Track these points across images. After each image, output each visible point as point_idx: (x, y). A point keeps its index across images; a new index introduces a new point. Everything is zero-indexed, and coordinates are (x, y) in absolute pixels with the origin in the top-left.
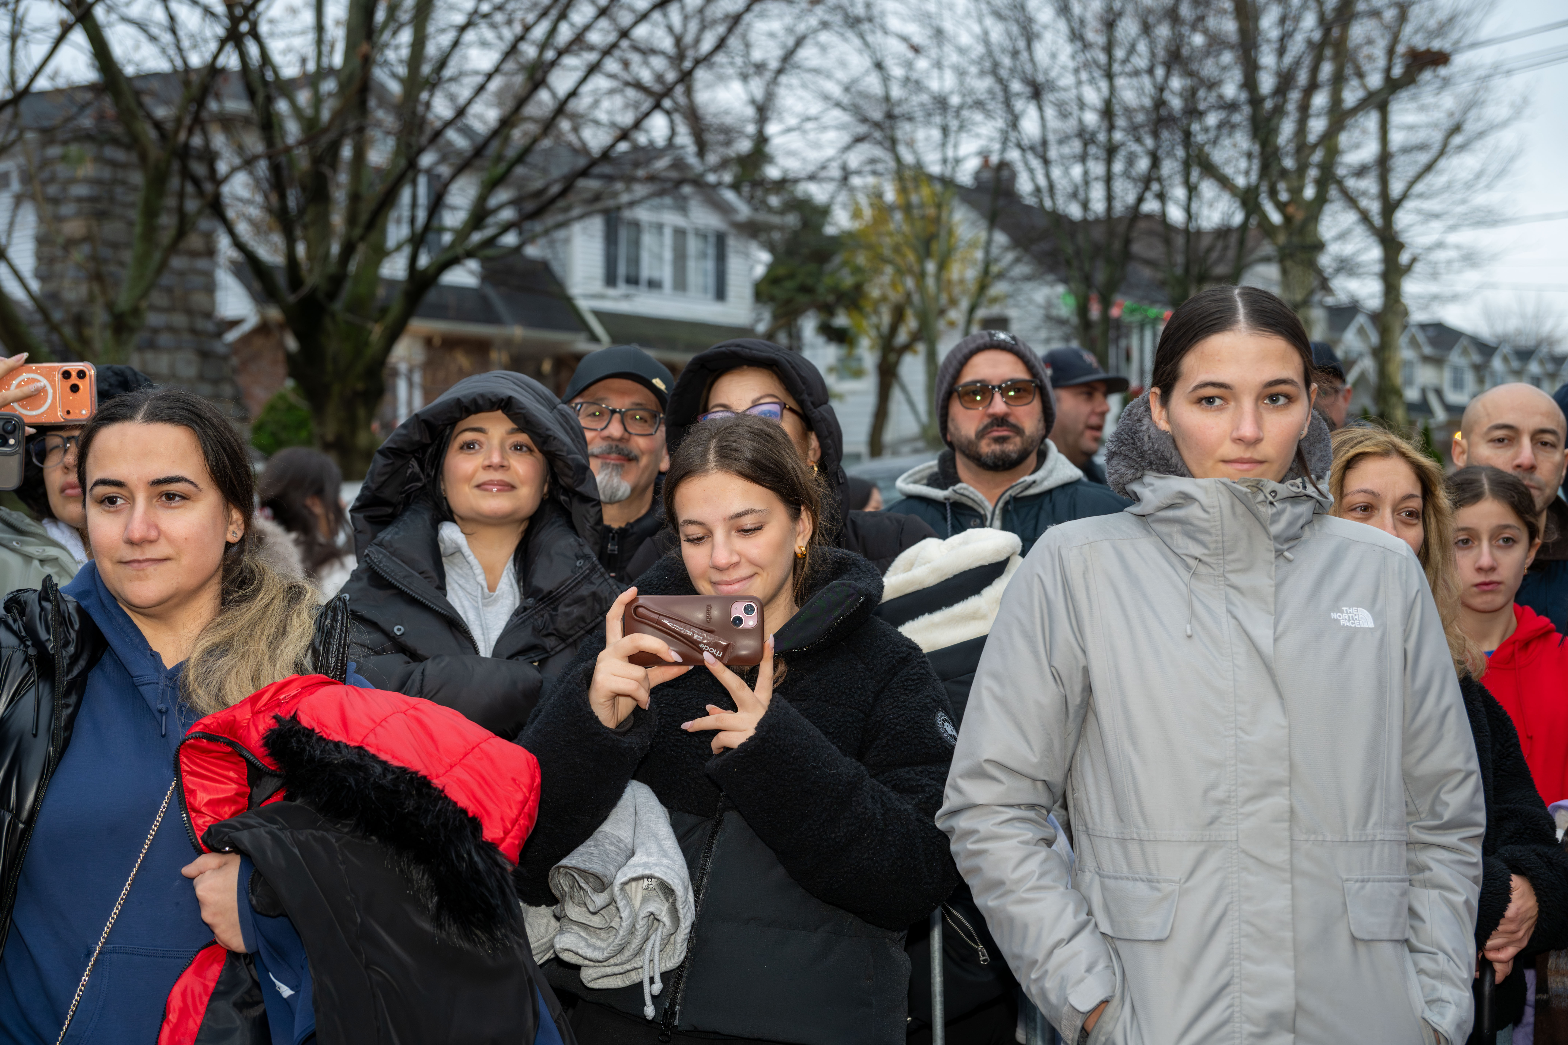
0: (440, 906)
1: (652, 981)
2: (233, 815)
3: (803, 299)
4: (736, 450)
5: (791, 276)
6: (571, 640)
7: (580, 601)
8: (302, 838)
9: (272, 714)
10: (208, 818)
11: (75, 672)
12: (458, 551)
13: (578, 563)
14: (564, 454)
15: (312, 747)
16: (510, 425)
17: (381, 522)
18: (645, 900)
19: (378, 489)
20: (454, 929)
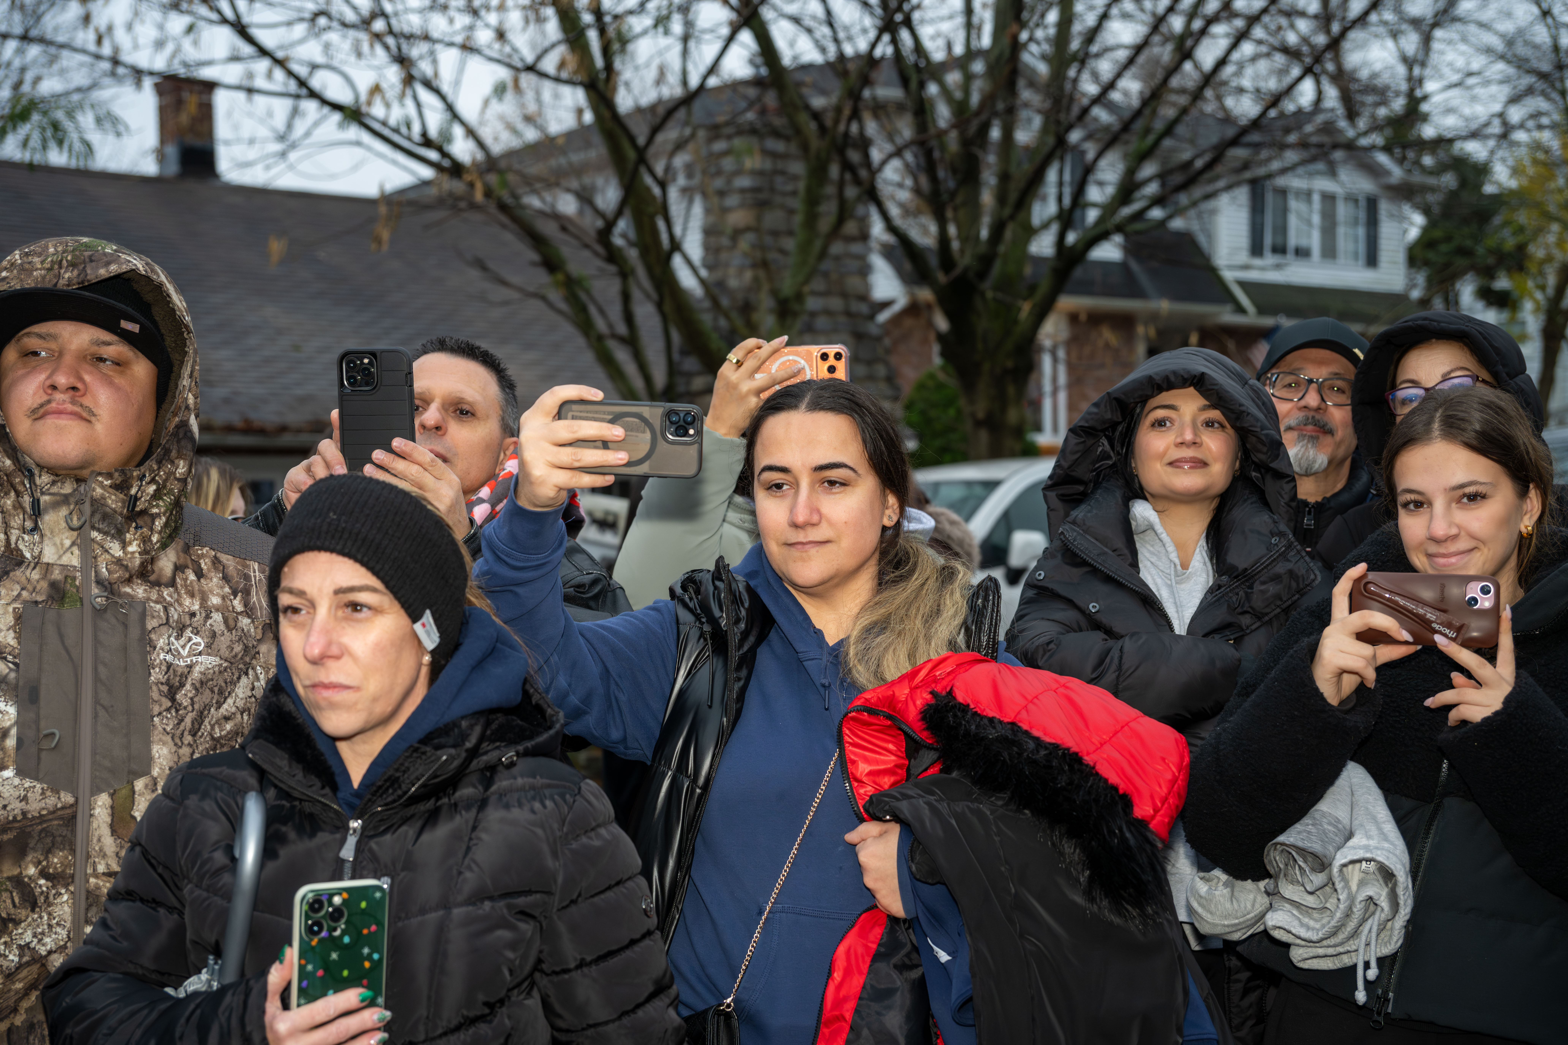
0: (1091, 879)
1: (1367, 965)
2: (893, 785)
3: (1461, 262)
4: (1463, 420)
5: (1448, 239)
6: (1267, 618)
7: (1277, 578)
8: (958, 810)
9: (929, 690)
10: (869, 788)
11: (746, 648)
12: (1151, 527)
13: (1273, 541)
14: (1258, 430)
15: (968, 722)
16: (1202, 402)
17: (1073, 501)
18: (1362, 883)
19: (1069, 468)
20: (1105, 903)
